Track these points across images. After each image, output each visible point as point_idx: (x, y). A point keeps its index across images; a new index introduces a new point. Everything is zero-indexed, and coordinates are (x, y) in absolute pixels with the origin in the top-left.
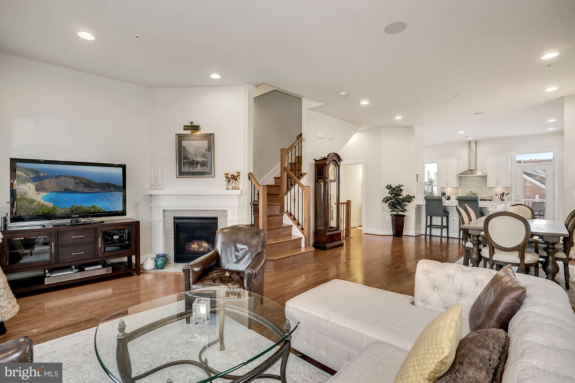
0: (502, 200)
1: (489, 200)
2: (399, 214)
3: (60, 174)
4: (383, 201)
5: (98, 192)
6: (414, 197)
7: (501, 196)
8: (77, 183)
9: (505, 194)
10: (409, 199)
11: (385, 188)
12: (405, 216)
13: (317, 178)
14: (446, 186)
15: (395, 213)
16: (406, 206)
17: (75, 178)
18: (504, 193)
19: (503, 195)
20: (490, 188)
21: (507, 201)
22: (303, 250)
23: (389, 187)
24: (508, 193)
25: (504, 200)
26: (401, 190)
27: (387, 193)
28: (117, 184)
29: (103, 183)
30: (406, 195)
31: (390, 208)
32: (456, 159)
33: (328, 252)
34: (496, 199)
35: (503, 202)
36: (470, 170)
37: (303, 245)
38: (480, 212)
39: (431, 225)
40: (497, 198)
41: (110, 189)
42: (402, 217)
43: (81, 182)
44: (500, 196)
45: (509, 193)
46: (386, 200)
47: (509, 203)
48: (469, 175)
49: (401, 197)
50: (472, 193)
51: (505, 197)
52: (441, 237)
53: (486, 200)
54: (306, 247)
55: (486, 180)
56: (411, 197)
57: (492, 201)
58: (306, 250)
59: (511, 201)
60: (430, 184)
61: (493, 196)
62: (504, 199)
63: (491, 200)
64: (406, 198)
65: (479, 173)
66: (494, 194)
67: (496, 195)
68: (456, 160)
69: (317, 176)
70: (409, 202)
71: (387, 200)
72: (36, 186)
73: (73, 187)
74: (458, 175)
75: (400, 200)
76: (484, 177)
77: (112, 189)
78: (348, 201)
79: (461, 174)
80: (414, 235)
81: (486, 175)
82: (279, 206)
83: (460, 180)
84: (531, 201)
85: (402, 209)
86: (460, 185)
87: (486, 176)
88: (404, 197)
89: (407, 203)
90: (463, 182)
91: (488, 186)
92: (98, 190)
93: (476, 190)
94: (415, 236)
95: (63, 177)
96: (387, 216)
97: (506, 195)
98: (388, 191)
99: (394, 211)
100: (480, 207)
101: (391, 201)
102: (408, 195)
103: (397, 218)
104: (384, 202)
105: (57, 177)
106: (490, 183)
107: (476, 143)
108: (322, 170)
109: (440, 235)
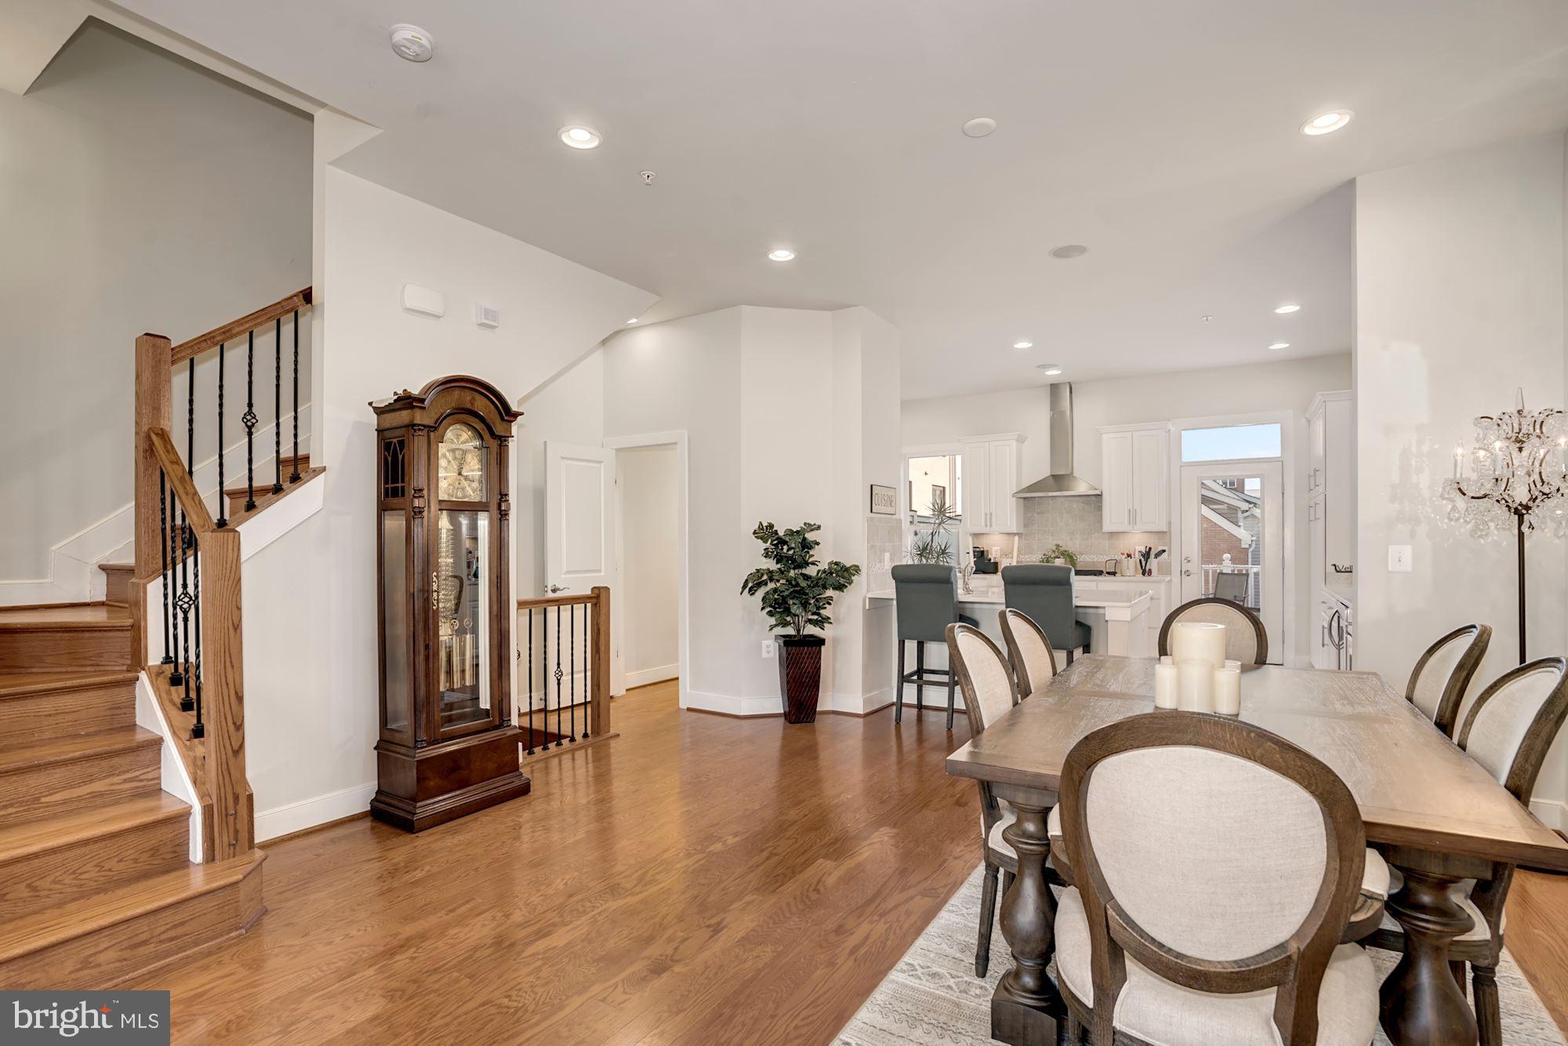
0: (1144, 574)
1: (1108, 573)
2: (805, 633)
4: (744, 587)
6: (857, 569)
7: (1143, 559)
9: (1152, 555)
10: (841, 576)
11: (753, 537)
12: (822, 642)
13: (386, 490)
14: (987, 530)
15: (790, 631)
16: (830, 604)
18: (1150, 548)
19: (1146, 555)
20: (1112, 534)
21: (1159, 574)
22: (198, 881)
23: (765, 532)
24: (1160, 548)
25: (1150, 573)
26: (806, 545)
27: (756, 558)
30: (830, 563)
31: (770, 614)
32: (1014, 441)
33: (424, 841)
34: (1128, 568)
35: (1146, 578)
36: (1054, 476)
37: (197, 853)
38: (1077, 622)
39: (920, 671)
40: (1131, 566)
42: (812, 646)
44: (1140, 560)
45: (1164, 551)
46: (754, 583)
47: (1164, 580)
48: (1050, 494)
49: (811, 571)
50: (1061, 549)
51: (1153, 563)
52: (951, 710)
53: (1100, 573)
54: (210, 856)
55: (1100, 508)
56: (847, 569)
57: (1118, 577)
58: (209, 878)
59: (1170, 574)
60: (937, 521)
61: (1120, 560)
62: (1150, 570)
63: (1114, 574)
64: (831, 573)
65: (1082, 488)
66: (1123, 554)
67: (1129, 556)
68: (1014, 443)
69: (386, 482)
70: (840, 587)
71: (759, 585)
74: (1022, 491)
75: (803, 584)
76: (1095, 500)
78: (596, 591)
79: (1030, 488)
80: (861, 712)
81: (1098, 492)
82: (128, 634)
83: (1027, 509)
84: (1214, 572)
85: (815, 617)
86: (1027, 523)
87: (1100, 496)
88: (824, 571)
89: (830, 593)
90: (1036, 515)
91: (1107, 527)
93: (1071, 539)
94: (866, 715)
96: (765, 643)
97: (1157, 555)
98: (761, 546)
99: (785, 624)
100: (1076, 607)
101: (771, 586)
102: (836, 564)
103: (793, 649)
104: (747, 589)
106: (1112, 519)
107: (1071, 392)
108: (400, 457)
109: (946, 705)
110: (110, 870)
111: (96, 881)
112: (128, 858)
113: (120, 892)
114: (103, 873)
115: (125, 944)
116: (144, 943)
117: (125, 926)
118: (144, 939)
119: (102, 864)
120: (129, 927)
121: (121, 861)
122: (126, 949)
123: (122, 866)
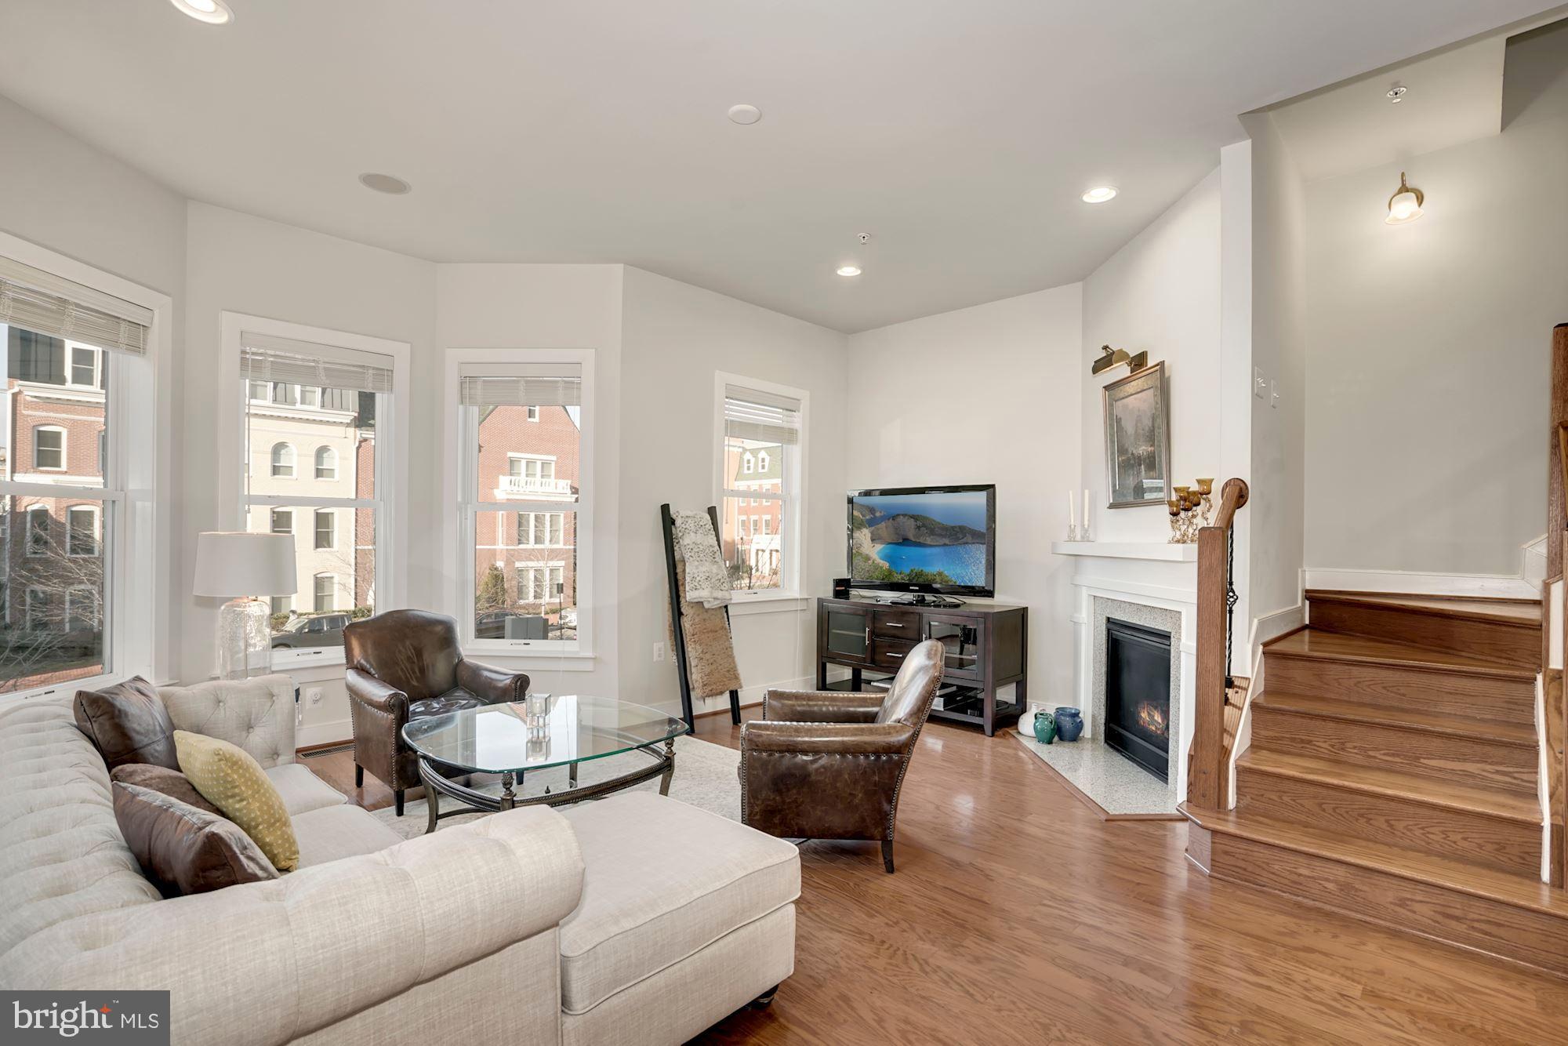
3: (899, 513)
5: (947, 545)
8: (919, 528)
17: (915, 517)
28: (977, 528)
29: (955, 527)
37: (1545, 871)
41: (964, 540)
43: (924, 526)
72: (872, 533)
73: (914, 536)
77: (969, 538)
92: (947, 541)
95: (902, 517)
105: (894, 518)
110: (1455, 842)
111: (1441, 846)
112: (1472, 840)
113: (1453, 865)
114: (1447, 842)
115: (1439, 909)
116: (1457, 919)
117: (1440, 893)
118: (1457, 914)
119: (1449, 834)
120: (1442, 895)
121: (1465, 839)
122: (1439, 913)
123: (1465, 844)
